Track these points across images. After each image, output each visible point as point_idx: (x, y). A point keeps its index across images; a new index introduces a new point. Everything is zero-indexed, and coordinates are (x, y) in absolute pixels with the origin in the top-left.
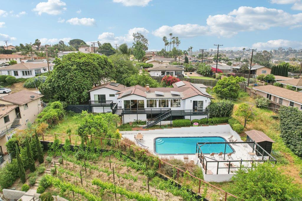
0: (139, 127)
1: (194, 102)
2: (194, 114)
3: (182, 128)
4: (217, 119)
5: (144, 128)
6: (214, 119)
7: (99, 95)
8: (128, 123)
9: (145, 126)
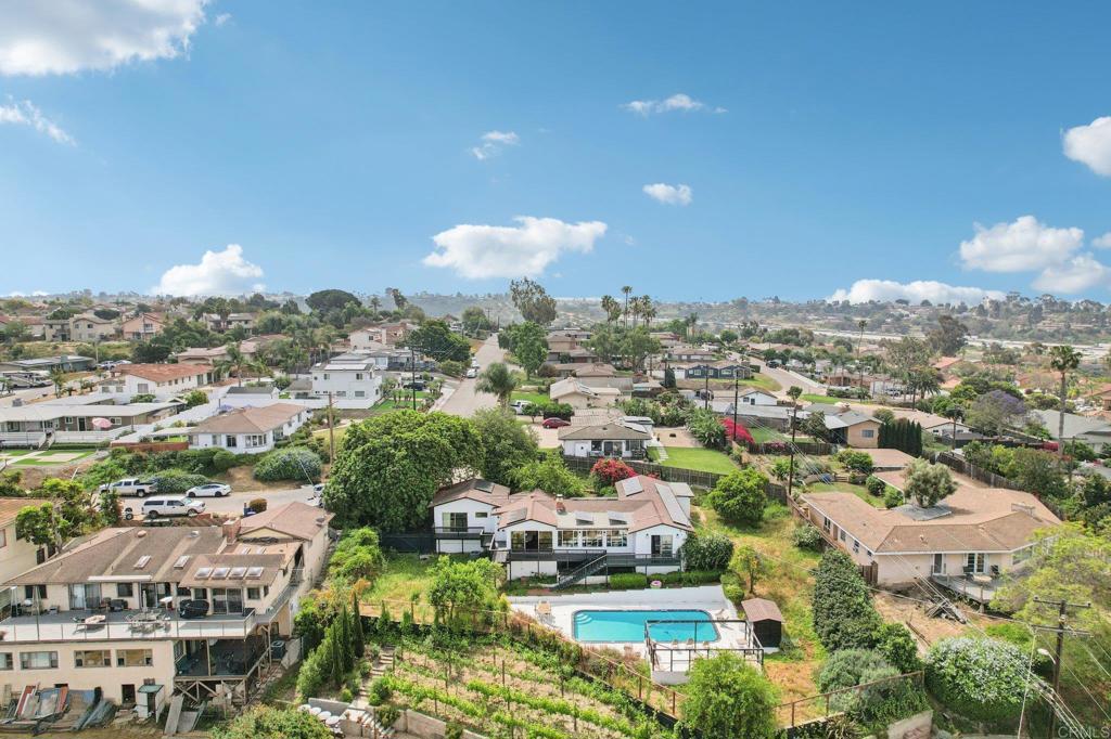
0: (541, 588)
1: (653, 537)
2: (654, 562)
3: (629, 591)
4: (700, 574)
5: (552, 590)
6: (693, 574)
7: (452, 514)
8: (519, 579)
9: (553, 585)
